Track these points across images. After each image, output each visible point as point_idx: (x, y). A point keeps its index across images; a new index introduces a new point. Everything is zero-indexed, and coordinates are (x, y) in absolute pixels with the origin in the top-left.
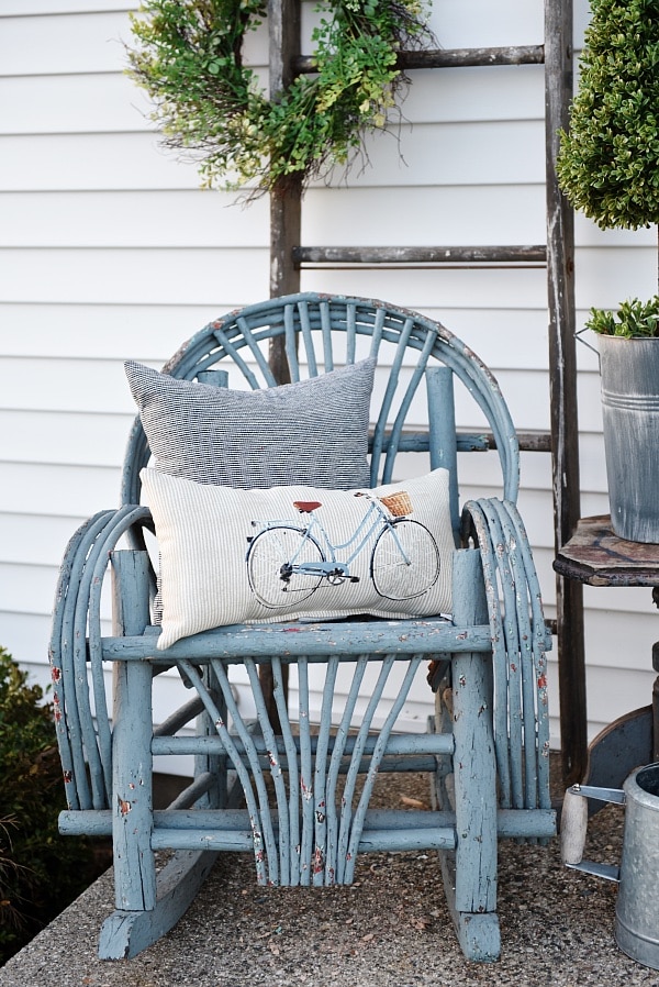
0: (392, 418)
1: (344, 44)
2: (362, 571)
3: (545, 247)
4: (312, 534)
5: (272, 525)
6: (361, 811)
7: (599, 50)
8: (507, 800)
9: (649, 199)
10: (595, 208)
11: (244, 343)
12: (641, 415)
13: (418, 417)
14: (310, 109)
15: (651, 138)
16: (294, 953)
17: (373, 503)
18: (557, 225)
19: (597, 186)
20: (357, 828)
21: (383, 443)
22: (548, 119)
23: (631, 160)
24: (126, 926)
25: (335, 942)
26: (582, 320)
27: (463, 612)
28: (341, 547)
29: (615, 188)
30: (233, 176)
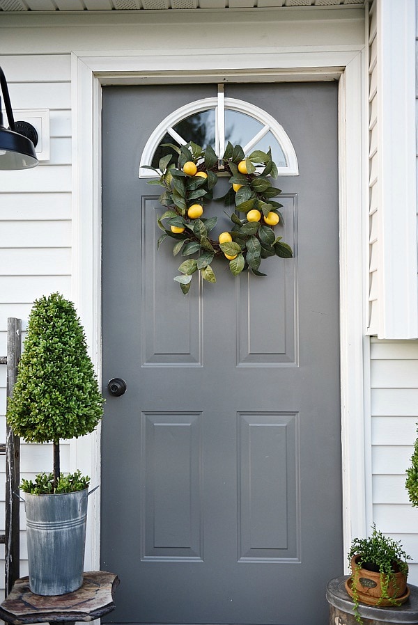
3: (5, 445)
7: (27, 364)
9: (47, 431)
10: (23, 434)
15: (47, 405)
18: (11, 436)
19: (23, 425)
22: (8, 388)
23: (38, 414)
29: (32, 427)
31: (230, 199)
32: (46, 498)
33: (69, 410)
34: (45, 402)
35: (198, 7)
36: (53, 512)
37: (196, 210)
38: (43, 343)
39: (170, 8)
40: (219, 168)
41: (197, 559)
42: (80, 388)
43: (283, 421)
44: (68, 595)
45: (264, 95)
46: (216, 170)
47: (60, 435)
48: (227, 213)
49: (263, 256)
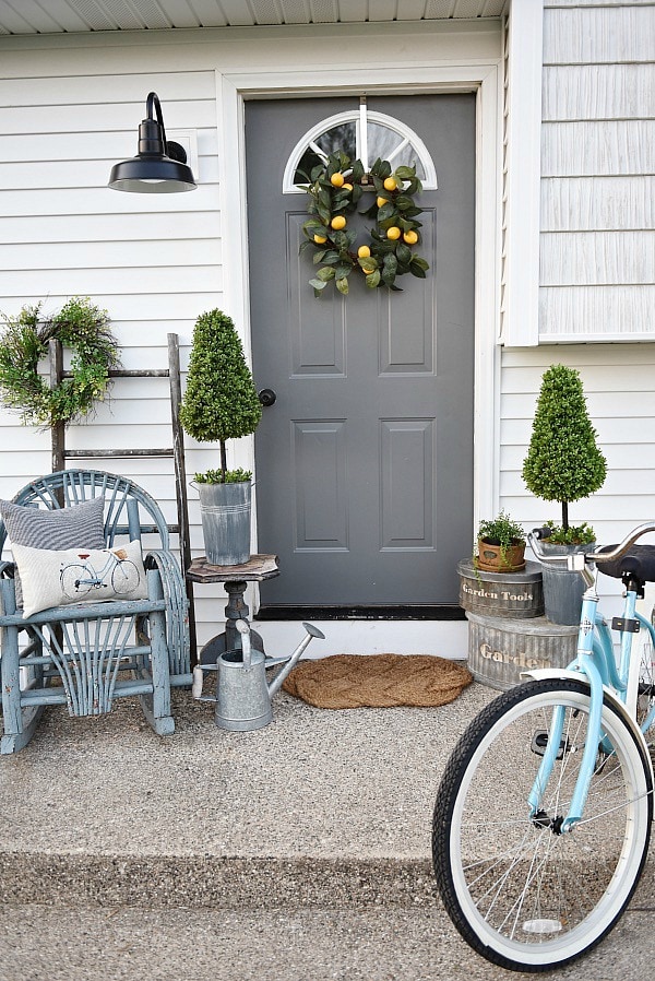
0: (111, 523)
1: (85, 367)
2: (109, 583)
3: (172, 449)
4: (87, 567)
5: (70, 565)
6: (113, 681)
7: (194, 373)
8: (173, 671)
9: (216, 431)
10: (195, 434)
11: (45, 491)
12: (218, 515)
13: (123, 521)
14: (71, 393)
15: (217, 407)
16: (83, 745)
17: (111, 554)
18: (177, 441)
19: (196, 425)
20: (112, 688)
21: (109, 532)
22: (171, 398)
23: (210, 415)
24: (12, 739)
25: (102, 740)
26: (189, 479)
27: (153, 595)
28: (99, 573)
29: (204, 426)
30: (36, 420)
31: (373, 212)
32: (219, 486)
33: (236, 411)
34: (216, 405)
35: (339, 21)
36: (225, 498)
37: (339, 222)
38: (209, 354)
39: (311, 22)
40: (363, 182)
41: (344, 550)
42: (243, 394)
43: (421, 426)
44: (239, 565)
45: (405, 107)
46: (360, 183)
47: (227, 435)
48: (367, 227)
49: (399, 273)
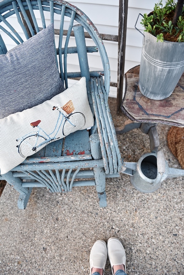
4: (40, 134)
5: (24, 138)
6: (71, 184)
12: (159, 67)
17: (60, 112)
24: (23, 203)
27: (95, 155)
28: (51, 134)
